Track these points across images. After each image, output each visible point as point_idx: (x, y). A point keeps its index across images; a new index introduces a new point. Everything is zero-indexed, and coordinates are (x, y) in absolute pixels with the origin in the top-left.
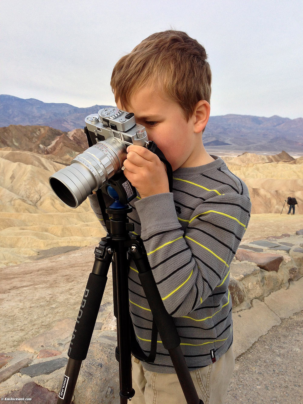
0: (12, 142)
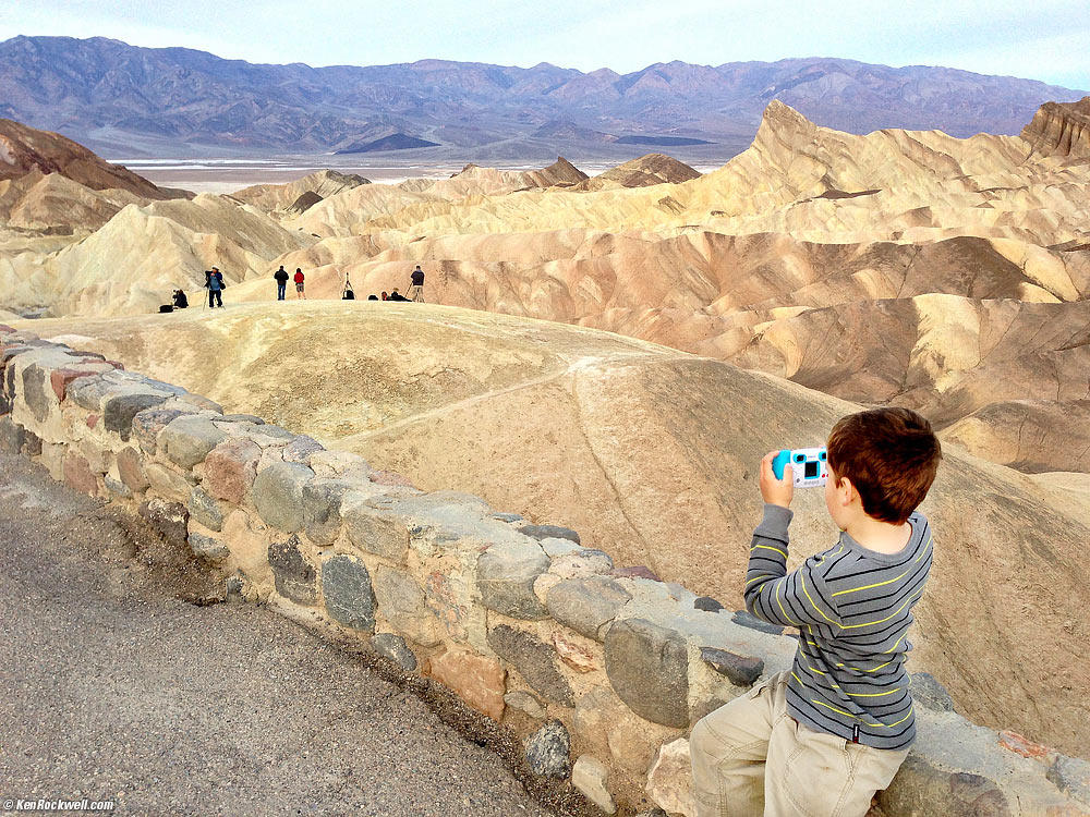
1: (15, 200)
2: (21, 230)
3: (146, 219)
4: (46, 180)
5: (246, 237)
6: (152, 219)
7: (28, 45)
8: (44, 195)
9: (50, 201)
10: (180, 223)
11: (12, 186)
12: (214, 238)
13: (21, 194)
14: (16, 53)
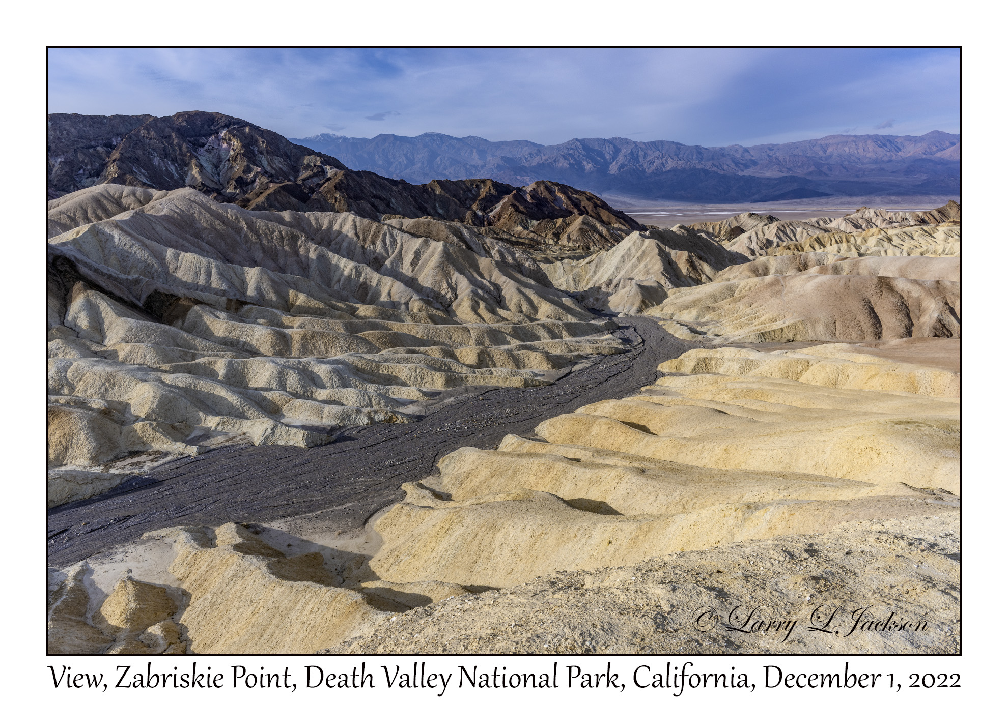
0: (434, 208)
1: (563, 230)
2: (564, 247)
3: (643, 241)
4: (581, 218)
5: (702, 254)
6: (647, 241)
7: (578, 144)
8: (578, 228)
9: (581, 230)
10: (663, 243)
11: (563, 221)
12: (685, 255)
13: (568, 225)
14: (571, 149)
